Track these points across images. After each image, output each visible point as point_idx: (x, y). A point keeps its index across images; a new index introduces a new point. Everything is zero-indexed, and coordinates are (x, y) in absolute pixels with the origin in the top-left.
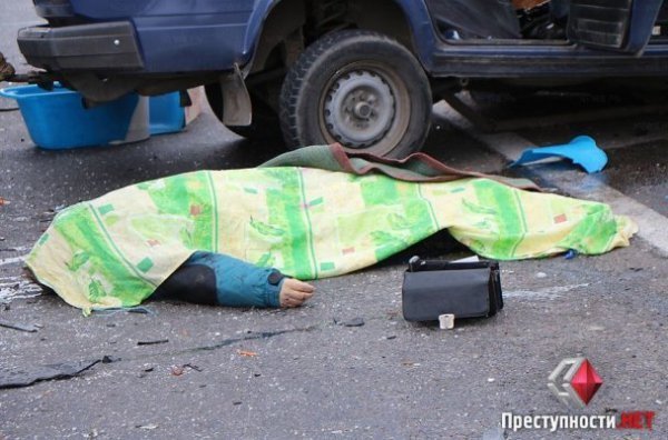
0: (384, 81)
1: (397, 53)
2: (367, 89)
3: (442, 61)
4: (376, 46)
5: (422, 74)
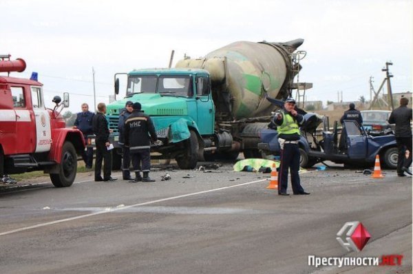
5: (306, 155)
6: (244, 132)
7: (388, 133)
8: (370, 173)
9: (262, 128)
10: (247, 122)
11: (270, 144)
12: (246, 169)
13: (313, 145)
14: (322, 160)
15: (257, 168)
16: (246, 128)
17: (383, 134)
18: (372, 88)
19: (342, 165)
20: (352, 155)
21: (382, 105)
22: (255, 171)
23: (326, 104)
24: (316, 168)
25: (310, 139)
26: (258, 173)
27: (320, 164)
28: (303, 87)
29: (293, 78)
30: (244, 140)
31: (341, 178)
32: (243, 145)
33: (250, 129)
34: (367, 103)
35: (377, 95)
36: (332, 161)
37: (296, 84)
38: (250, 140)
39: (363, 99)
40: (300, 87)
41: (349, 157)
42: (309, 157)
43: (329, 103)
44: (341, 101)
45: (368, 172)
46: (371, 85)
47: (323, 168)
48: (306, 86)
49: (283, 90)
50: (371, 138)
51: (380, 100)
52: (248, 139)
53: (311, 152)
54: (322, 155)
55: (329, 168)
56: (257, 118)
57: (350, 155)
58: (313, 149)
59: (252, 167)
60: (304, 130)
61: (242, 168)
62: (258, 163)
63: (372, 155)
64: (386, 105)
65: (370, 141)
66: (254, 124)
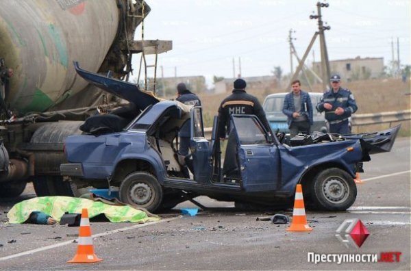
0: (149, 186)
1: (152, 179)
2: (143, 188)
3: (165, 182)
4: (145, 176)
5: (159, 185)
6: (35, 140)
7: (320, 140)
8: (286, 221)
9: (70, 132)
10: (38, 121)
11: (86, 166)
12: (33, 219)
13: (173, 165)
14: (191, 195)
15: (57, 216)
16: (37, 132)
17: (309, 141)
18: (293, 51)
19: (231, 205)
20: (249, 184)
21: (312, 81)
22: (53, 223)
23: (213, 81)
24: (179, 212)
25: (168, 153)
26: (58, 226)
27: (188, 202)
28: (152, 48)
29: (133, 32)
30: (33, 156)
31: (227, 232)
32: (32, 168)
33: (45, 133)
34: (285, 78)
35: (301, 63)
36: (212, 197)
37: (139, 43)
38: (47, 156)
39: (278, 71)
40: (146, 49)
41: (243, 189)
42: (165, 190)
43: (217, 80)
44: (239, 75)
45: (282, 218)
46: (292, 46)
47: (194, 211)
48: (159, 46)
49: (113, 56)
50: (286, 150)
51: (308, 73)
52: (41, 155)
53: (168, 179)
54: (189, 185)
55: (205, 211)
56: (61, 112)
57: (245, 185)
58: (172, 173)
59: (46, 213)
60: (154, 135)
61: (26, 218)
62: (59, 205)
63: (289, 184)
64: (318, 82)
65: (284, 156)
66: (55, 124)
